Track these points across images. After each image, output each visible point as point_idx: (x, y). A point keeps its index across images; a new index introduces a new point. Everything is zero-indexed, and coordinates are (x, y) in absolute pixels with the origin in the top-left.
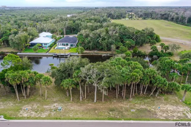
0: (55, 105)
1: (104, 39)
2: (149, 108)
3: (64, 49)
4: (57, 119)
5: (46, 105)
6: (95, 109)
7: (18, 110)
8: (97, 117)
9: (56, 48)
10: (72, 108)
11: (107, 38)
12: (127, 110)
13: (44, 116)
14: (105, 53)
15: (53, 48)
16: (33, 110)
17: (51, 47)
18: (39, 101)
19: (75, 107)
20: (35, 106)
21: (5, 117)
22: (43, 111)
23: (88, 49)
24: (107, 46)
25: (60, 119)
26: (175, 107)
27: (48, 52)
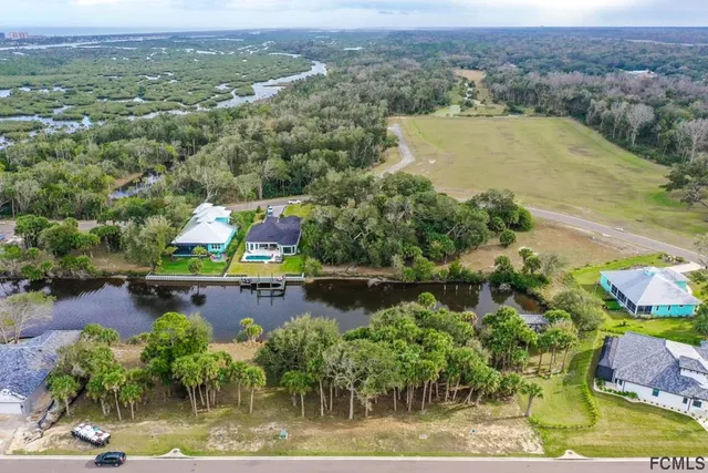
0: (273, 425)
1: (372, 237)
2: (454, 432)
3: (266, 261)
4: (280, 455)
5: (256, 425)
6: (351, 436)
7: (205, 438)
8: (354, 451)
9: (244, 259)
10: (307, 432)
11: (382, 235)
12: (411, 437)
13: (256, 450)
14: (375, 273)
15: (236, 257)
16: (232, 436)
17: (230, 253)
18: (238, 418)
19: (312, 431)
20: (234, 429)
21: (184, 451)
22: (251, 438)
23: (332, 262)
24: (382, 256)
25: (286, 454)
26: (506, 430)
27: (225, 270)
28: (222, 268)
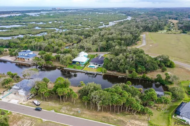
0: (78, 109)
1: (121, 65)
2: (124, 120)
3: (93, 68)
4: (77, 116)
5: (74, 108)
6: (96, 115)
7: (61, 109)
8: (95, 119)
9: (88, 67)
10: (85, 112)
11: (124, 64)
12: (112, 119)
13: (71, 114)
16: (67, 110)
17: (85, 65)
18: (71, 105)
19: (87, 112)
20: (68, 108)
21: (55, 111)
22: (71, 111)
23: (110, 70)
24: (123, 70)
25: (78, 117)
27: (83, 69)
28: (82, 68)
